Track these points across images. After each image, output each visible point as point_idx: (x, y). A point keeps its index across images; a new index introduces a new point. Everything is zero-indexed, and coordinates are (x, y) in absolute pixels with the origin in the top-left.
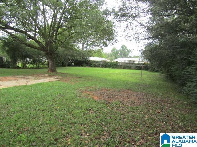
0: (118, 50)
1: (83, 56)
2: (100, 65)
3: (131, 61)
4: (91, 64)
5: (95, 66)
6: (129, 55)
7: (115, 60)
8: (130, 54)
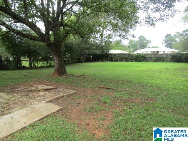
0: (135, 41)
1: (102, 49)
2: (123, 58)
3: (155, 51)
4: (112, 58)
5: (117, 60)
6: (148, 46)
8: (149, 44)
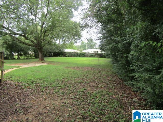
0: (86, 43)
1: (60, 49)
2: (72, 55)
3: (96, 51)
4: (66, 55)
5: (69, 56)
6: (95, 47)
7: (84, 51)
